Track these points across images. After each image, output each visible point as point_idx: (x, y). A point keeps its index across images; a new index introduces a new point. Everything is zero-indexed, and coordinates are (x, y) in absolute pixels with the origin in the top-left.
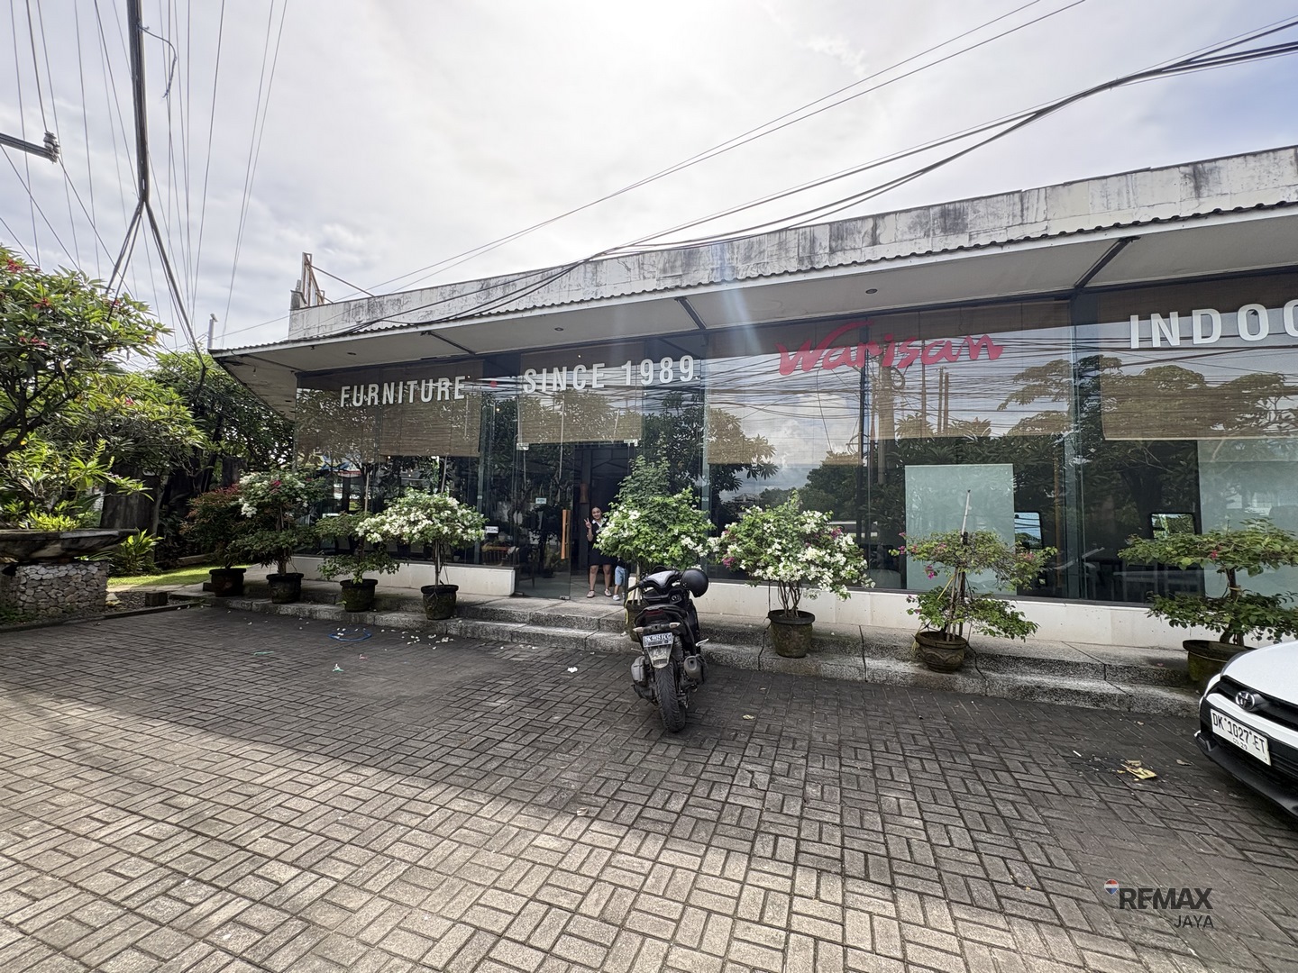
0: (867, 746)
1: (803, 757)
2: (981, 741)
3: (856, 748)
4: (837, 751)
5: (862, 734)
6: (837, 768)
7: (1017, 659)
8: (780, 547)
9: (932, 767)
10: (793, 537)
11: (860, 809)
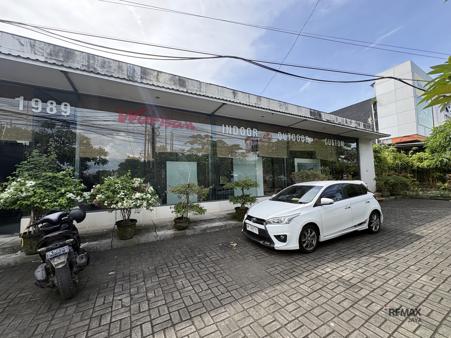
0: (165, 266)
1: (142, 281)
2: (198, 250)
3: (162, 268)
4: (155, 273)
5: (162, 262)
6: (157, 280)
7: (201, 221)
8: (123, 194)
9: (188, 264)
10: (129, 189)
11: (170, 293)
